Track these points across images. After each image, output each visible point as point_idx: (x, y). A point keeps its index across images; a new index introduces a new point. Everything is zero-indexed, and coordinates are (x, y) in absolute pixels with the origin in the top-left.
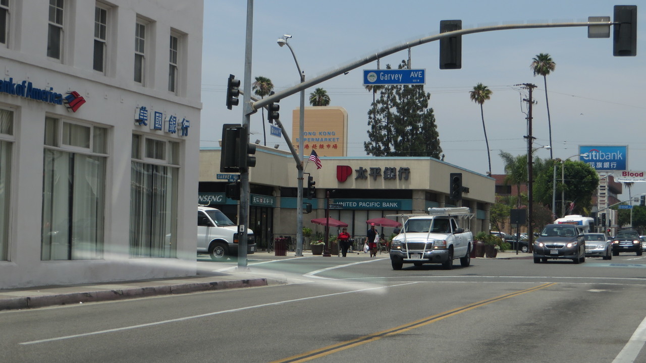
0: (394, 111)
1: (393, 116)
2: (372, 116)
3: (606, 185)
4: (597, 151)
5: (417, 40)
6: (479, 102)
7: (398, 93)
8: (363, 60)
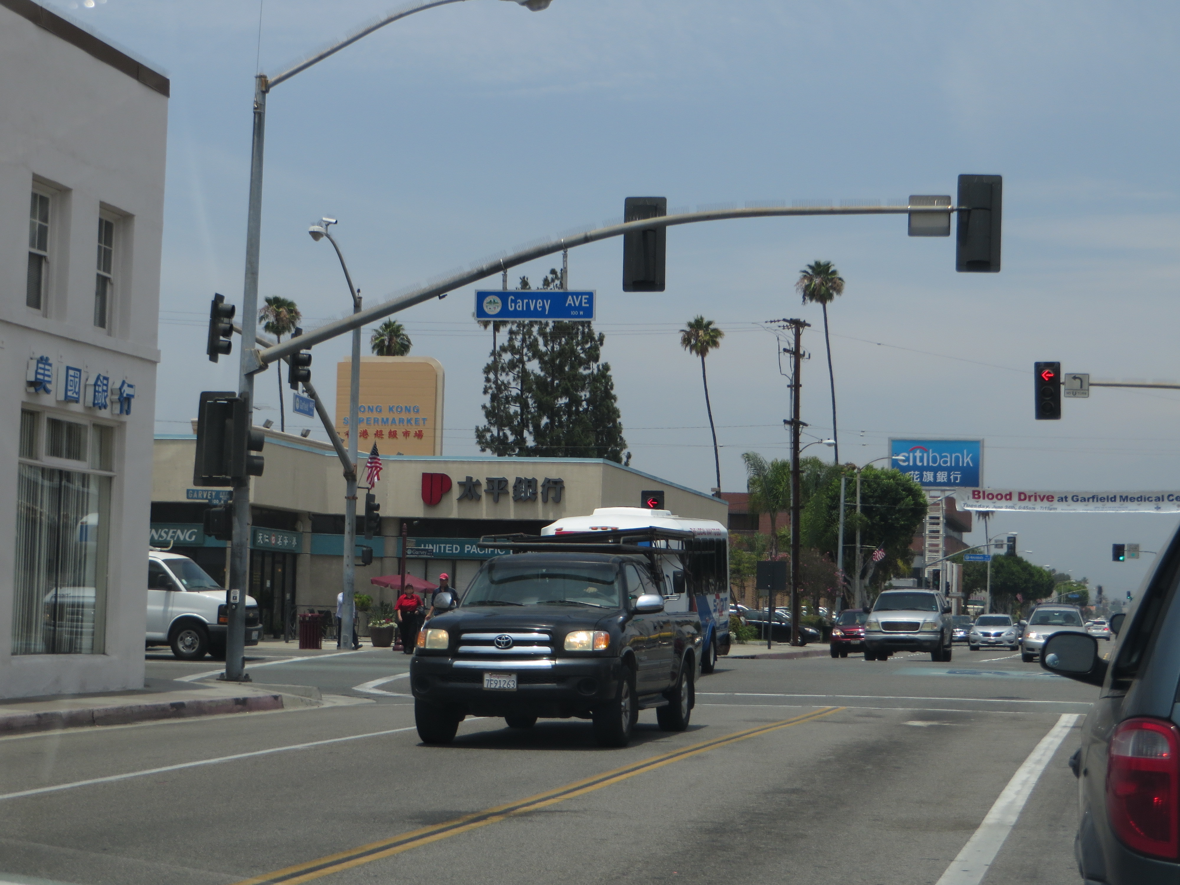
0: (534, 366)
1: (532, 377)
2: (492, 376)
3: (940, 514)
4: (924, 450)
5: (581, 235)
6: (697, 353)
7: (542, 333)
8: (475, 271)
